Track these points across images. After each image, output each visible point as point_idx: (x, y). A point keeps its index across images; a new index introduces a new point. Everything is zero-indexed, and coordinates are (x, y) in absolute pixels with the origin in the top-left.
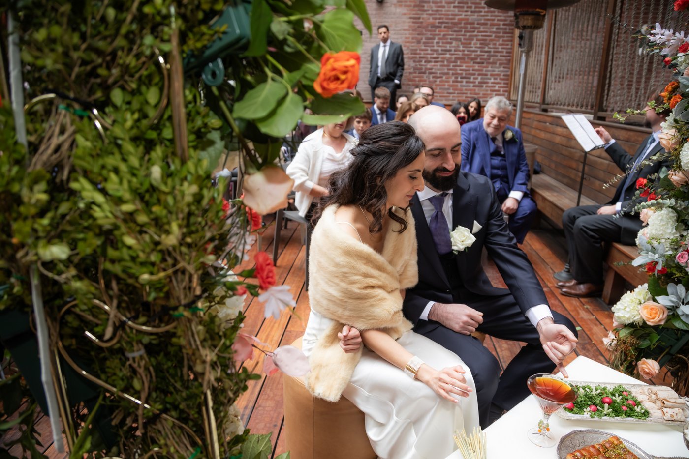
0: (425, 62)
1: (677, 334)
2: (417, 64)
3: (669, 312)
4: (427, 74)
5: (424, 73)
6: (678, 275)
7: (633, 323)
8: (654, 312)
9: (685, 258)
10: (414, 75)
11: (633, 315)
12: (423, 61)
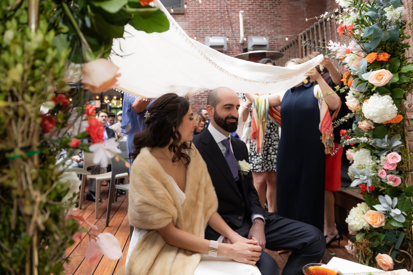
0: (201, 98)
1: (395, 234)
2: (197, 99)
3: (385, 217)
4: (203, 105)
5: (201, 104)
6: (383, 188)
7: (363, 229)
8: (375, 217)
9: (384, 174)
10: (195, 105)
11: (362, 223)
12: (200, 98)
